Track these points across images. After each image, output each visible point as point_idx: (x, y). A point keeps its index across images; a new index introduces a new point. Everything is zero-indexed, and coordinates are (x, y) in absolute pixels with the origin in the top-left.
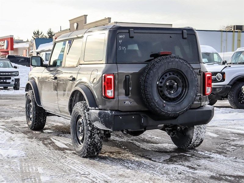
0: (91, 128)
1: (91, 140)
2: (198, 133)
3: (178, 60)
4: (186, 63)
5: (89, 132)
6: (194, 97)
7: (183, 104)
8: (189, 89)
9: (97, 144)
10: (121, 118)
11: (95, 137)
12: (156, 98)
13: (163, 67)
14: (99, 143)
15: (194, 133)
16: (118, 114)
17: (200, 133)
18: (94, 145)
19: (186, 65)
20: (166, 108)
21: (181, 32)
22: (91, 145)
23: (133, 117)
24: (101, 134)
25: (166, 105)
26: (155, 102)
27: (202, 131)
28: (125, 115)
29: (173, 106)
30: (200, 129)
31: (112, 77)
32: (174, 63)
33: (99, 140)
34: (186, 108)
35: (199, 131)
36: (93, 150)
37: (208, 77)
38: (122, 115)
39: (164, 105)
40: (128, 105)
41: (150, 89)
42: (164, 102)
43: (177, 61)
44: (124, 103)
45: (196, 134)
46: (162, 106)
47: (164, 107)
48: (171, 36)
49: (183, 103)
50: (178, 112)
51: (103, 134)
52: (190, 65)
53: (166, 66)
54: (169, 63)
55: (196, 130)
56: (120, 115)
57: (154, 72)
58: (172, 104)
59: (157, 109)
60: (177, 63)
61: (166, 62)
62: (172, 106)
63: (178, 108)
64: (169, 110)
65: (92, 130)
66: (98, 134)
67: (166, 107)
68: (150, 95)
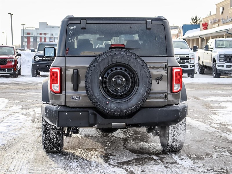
0: (46, 123)
1: (46, 135)
2: (175, 134)
3: (124, 53)
4: (134, 57)
5: (44, 127)
6: (145, 94)
7: (131, 102)
8: (139, 85)
9: (53, 139)
10: (66, 114)
11: (49, 132)
12: (97, 95)
13: (106, 61)
14: (55, 139)
15: (170, 135)
16: (63, 110)
17: (176, 134)
18: (50, 141)
19: (135, 59)
20: (109, 106)
21: (144, 22)
22: (47, 141)
23: (81, 114)
24: (56, 130)
25: (110, 103)
26: (96, 99)
27: (179, 133)
28: (70, 111)
29: (119, 104)
30: (177, 130)
31: (58, 71)
32: (119, 57)
33: (54, 135)
34: (134, 107)
35: (175, 133)
36: (50, 145)
37: (176, 72)
38: (68, 111)
39: (108, 102)
40: (76, 100)
41: (90, 85)
42: (109, 99)
43: (123, 55)
44: (72, 98)
45: (172, 136)
46: (104, 104)
47: (107, 104)
48: (131, 26)
49: (131, 100)
50: (125, 111)
51: (59, 130)
52: (141, 59)
53: (110, 60)
54: (112, 56)
55: (172, 131)
56: (65, 111)
57: (94, 66)
58: (119, 101)
59: (98, 106)
60: (123, 56)
61: (109, 56)
62: (117, 104)
63: (124, 106)
64: (113, 108)
65: (46, 125)
66: (53, 129)
67: (109, 104)
68: (90, 91)
